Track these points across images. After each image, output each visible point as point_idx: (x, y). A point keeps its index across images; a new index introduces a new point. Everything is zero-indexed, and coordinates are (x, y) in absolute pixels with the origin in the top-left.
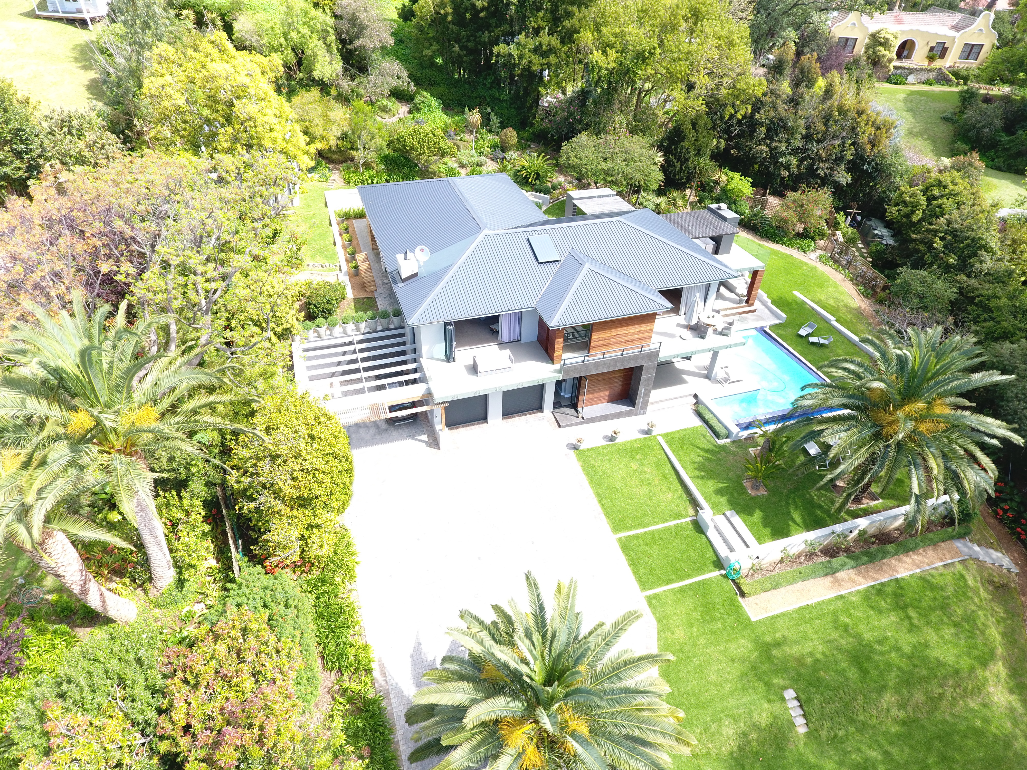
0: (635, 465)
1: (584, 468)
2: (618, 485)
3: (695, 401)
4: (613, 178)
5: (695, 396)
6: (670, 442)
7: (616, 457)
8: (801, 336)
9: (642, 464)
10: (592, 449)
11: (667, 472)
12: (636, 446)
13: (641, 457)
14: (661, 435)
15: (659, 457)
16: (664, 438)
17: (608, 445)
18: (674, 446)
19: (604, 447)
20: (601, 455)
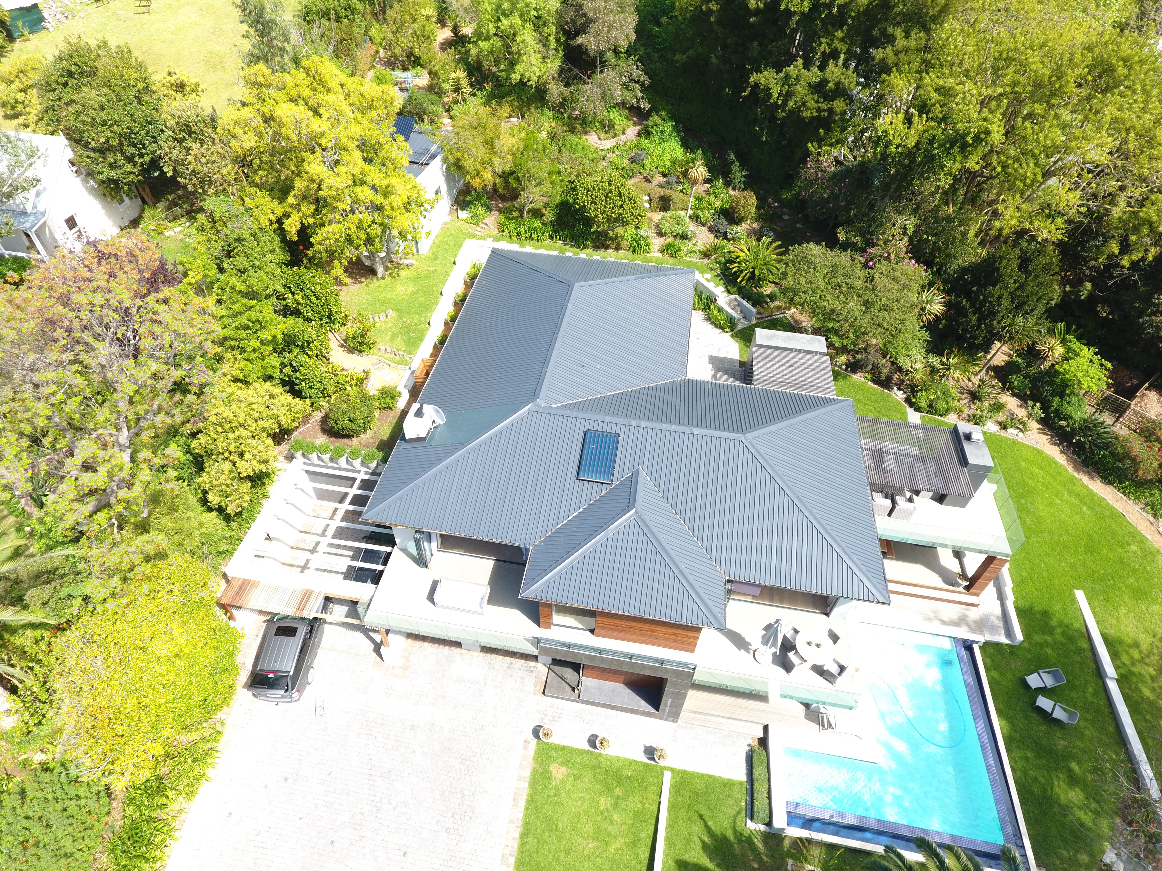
0: (605, 802)
1: (535, 773)
2: (563, 823)
3: (759, 738)
4: (837, 326)
5: (766, 728)
6: (678, 787)
7: (588, 776)
8: (1026, 685)
9: (615, 806)
10: (564, 748)
11: (643, 835)
12: (627, 772)
13: (620, 794)
14: (672, 770)
15: (647, 805)
16: (673, 778)
17: (588, 752)
18: (680, 799)
19: (580, 752)
20: (569, 764)
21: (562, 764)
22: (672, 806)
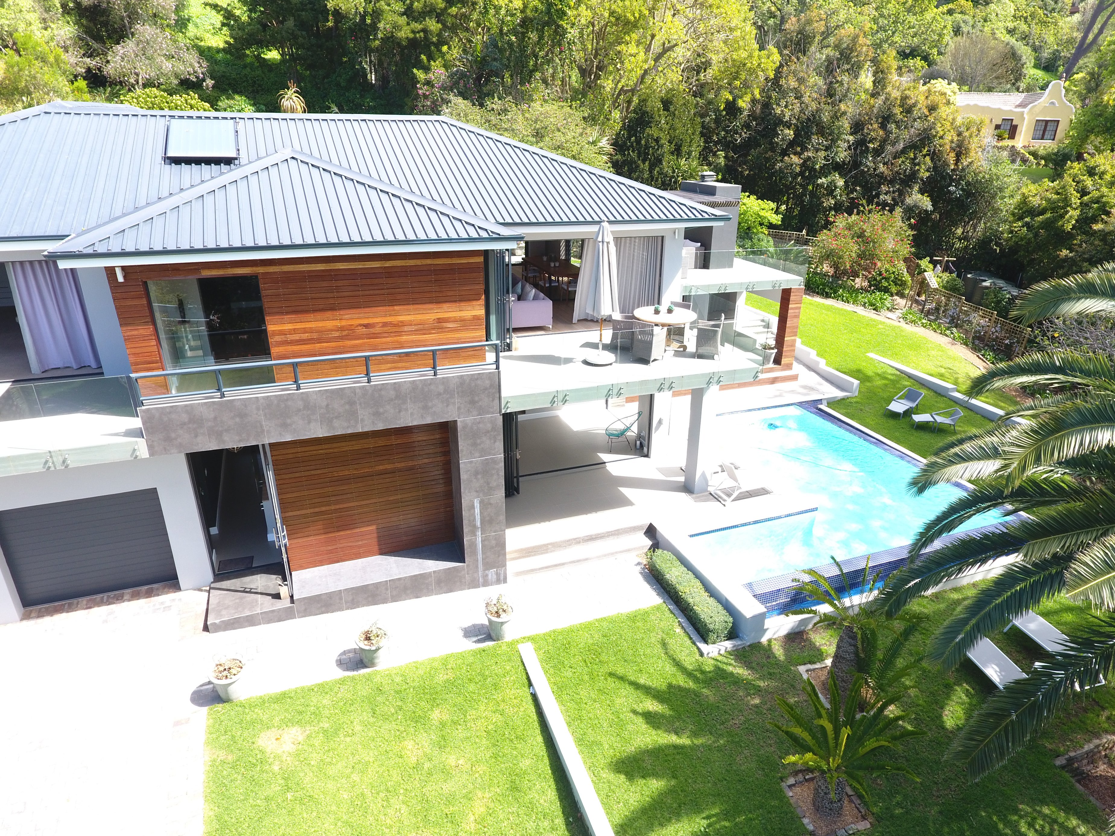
1: (217, 769)
3: (649, 543)
5: (651, 531)
6: (555, 658)
8: (895, 415)
9: (442, 742)
13: (445, 717)
14: (531, 639)
15: (510, 711)
16: (538, 649)
17: (343, 680)
18: (568, 673)
19: (324, 689)
20: (306, 718)
21: (286, 723)
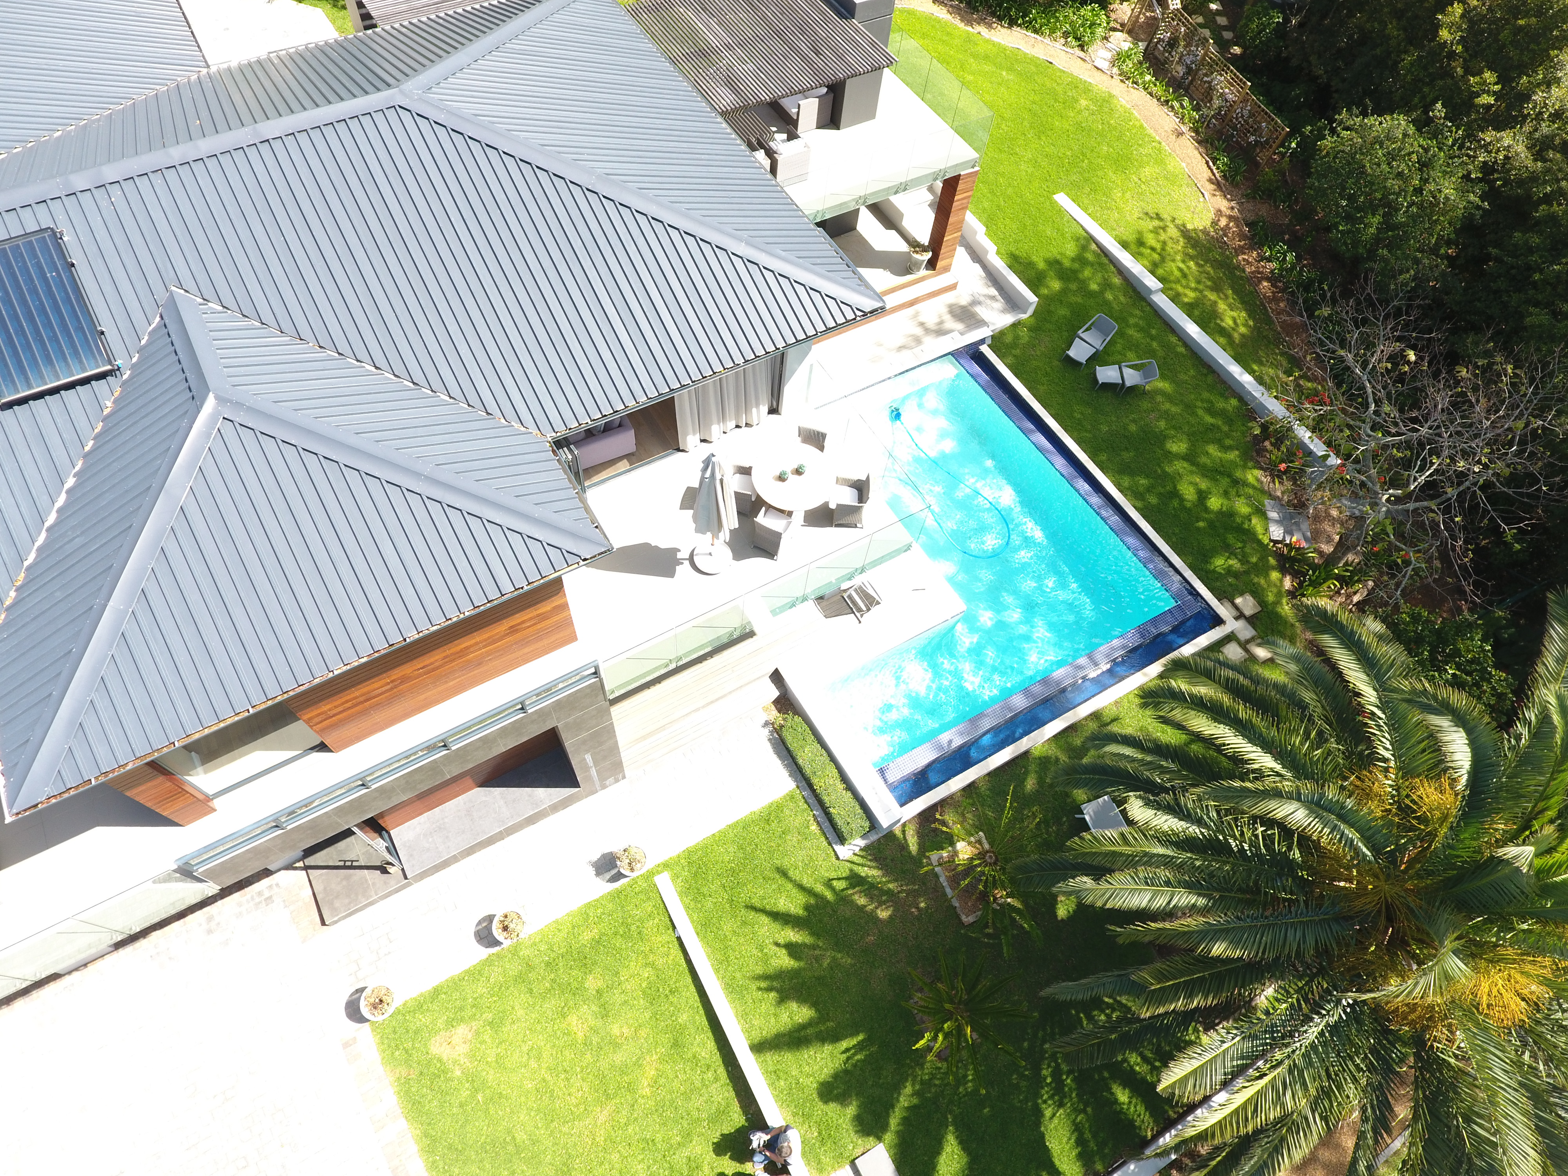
1: (404, 1086)
2: (524, 1125)
5: (777, 677)
10: (436, 992)
11: (683, 1018)
12: (587, 936)
13: (600, 984)
15: (660, 962)
16: (675, 878)
17: (488, 962)
18: (709, 904)
19: (474, 974)
20: (468, 1012)
21: (451, 1024)
22: (704, 927)
